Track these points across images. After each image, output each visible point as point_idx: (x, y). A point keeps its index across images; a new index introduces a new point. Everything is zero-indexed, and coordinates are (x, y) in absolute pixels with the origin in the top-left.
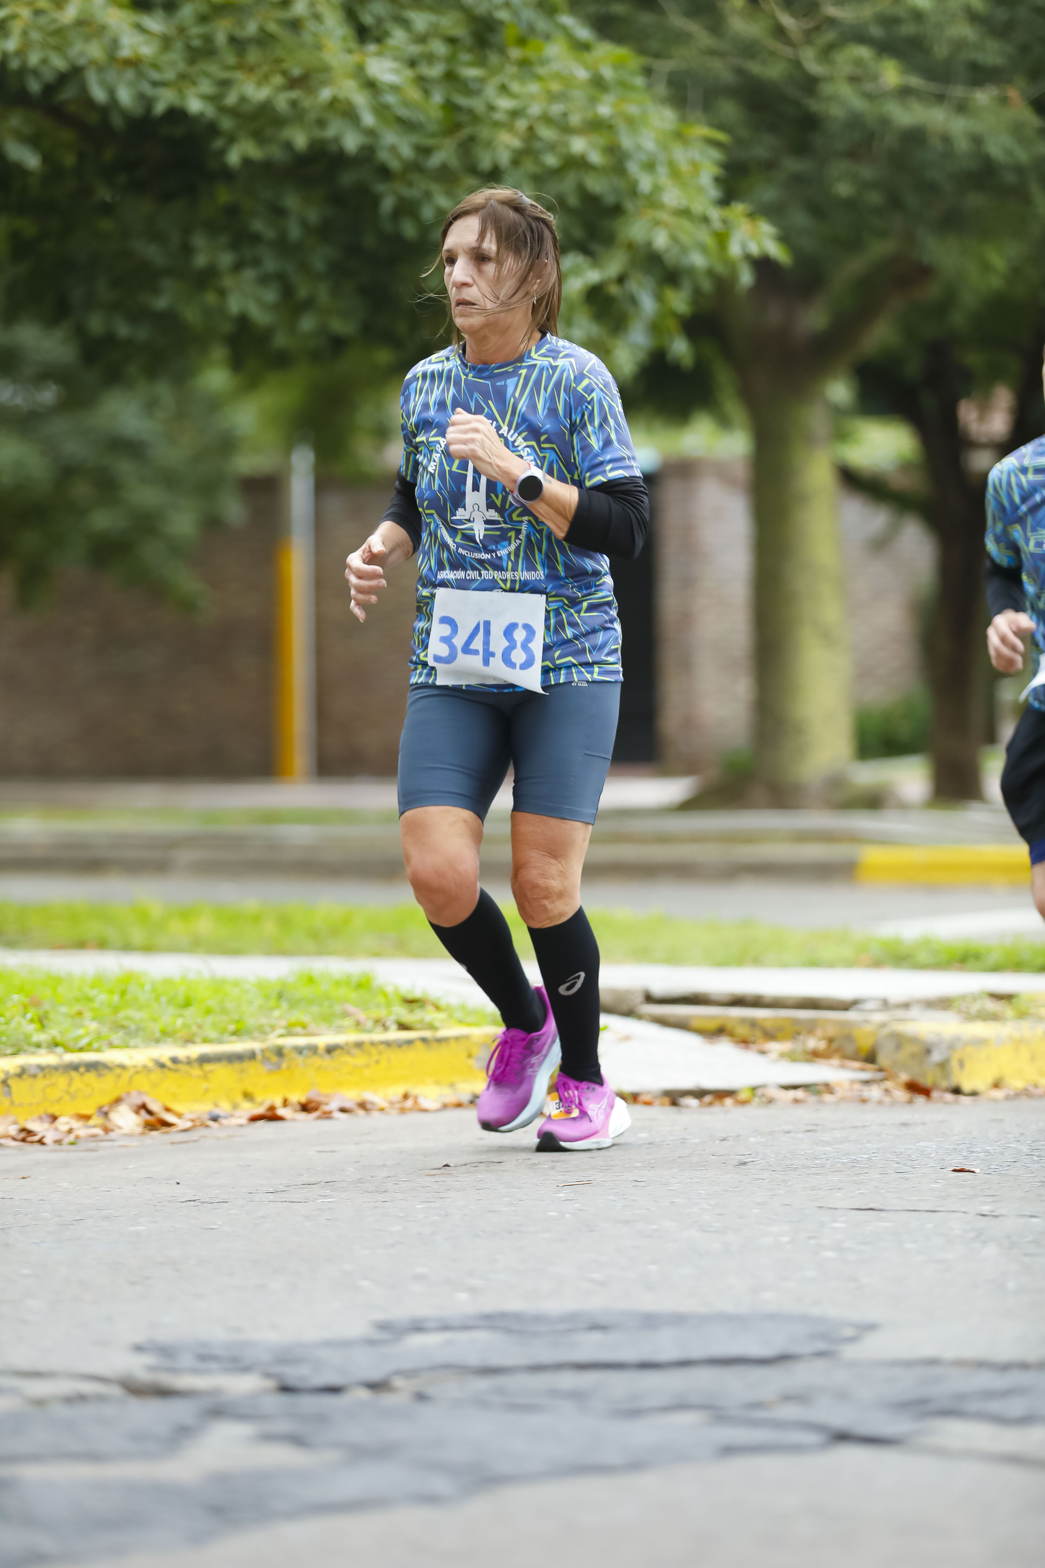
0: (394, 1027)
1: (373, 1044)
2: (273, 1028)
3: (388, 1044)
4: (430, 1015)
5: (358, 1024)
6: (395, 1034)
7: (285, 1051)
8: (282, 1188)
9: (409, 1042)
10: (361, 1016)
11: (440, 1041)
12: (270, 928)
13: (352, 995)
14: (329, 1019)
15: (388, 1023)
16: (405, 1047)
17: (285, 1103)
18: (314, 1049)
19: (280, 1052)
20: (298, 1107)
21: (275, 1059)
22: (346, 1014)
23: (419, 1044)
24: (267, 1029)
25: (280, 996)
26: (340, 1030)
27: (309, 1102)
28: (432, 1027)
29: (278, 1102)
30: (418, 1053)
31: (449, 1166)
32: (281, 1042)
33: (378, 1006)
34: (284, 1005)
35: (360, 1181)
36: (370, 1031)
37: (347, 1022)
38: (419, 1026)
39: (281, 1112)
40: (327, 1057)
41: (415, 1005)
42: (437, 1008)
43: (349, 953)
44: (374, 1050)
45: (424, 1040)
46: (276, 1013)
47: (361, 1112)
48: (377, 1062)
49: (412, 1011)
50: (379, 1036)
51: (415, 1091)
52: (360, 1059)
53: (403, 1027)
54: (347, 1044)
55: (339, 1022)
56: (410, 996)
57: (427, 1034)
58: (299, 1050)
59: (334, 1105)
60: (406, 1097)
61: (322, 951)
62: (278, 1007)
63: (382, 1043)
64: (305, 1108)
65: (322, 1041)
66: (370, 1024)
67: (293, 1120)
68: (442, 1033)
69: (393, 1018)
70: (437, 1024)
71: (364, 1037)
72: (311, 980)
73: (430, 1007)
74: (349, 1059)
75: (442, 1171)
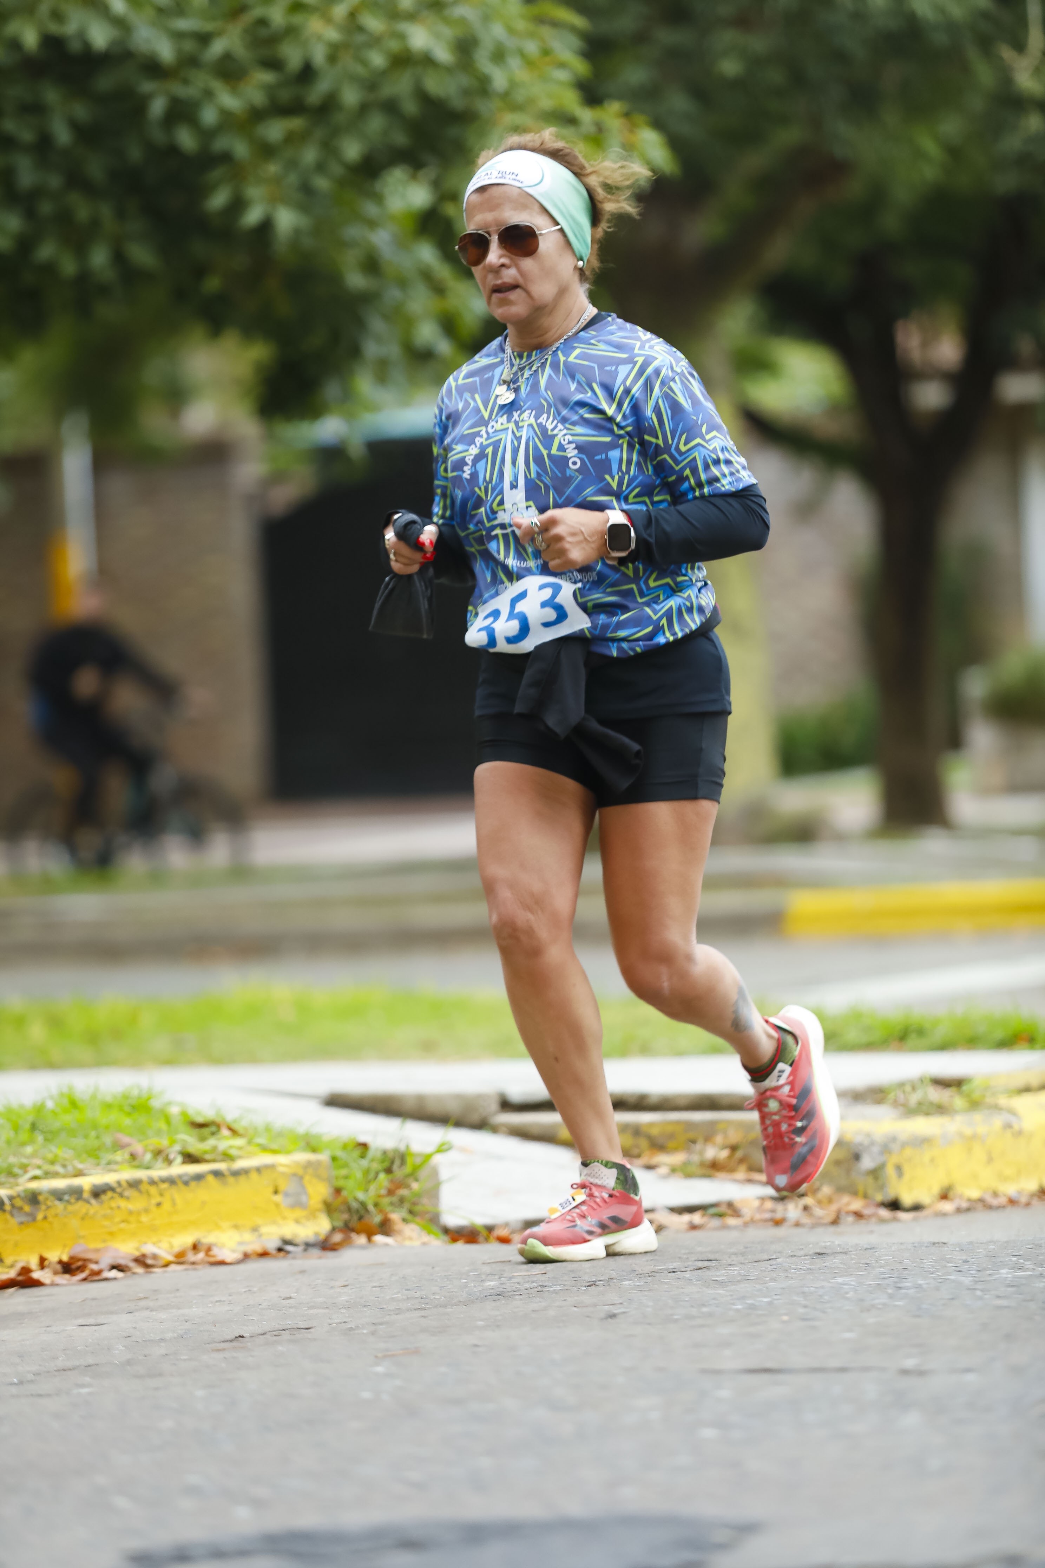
0: (179, 1159)
1: (152, 1182)
2: (24, 1168)
3: (171, 1181)
4: (225, 1142)
5: (133, 1156)
6: (179, 1169)
7: (41, 1198)
8: (30, 1377)
9: (199, 1177)
10: (138, 1148)
11: (236, 1174)
12: (37, 1032)
13: (126, 1121)
14: (94, 1154)
15: (172, 1156)
16: (193, 1184)
17: (42, 1263)
18: (77, 1193)
19: (33, 1198)
20: (59, 1268)
21: (27, 1208)
22: (119, 1146)
23: (211, 1178)
24: (16, 1170)
25: (34, 1127)
26: (110, 1165)
27: (73, 1259)
28: (227, 1157)
29: (34, 1263)
30: (211, 1190)
31: (243, 1337)
32: (34, 1185)
33: (159, 1133)
34: (40, 1138)
35: (129, 1362)
36: (148, 1168)
37: (119, 1156)
38: (207, 1157)
39: (36, 1275)
40: (93, 1201)
41: (206, 1131)
42: (233, 1132)
43: (135, 1062)
44: (153, 1190)
45: (217, 1174)
46: (29, 1150)
47: (140, 1270)
48: (159, 1204)
49: (203, 1139)
50: (160, 1172)
51: (208, 1239)
52: (136, 1202)
53: (190, 1158)
54: (119, 1183)
55: (110, 1157)
56: (200, 1120)
57: (221, 1166)
58: (58, 1195)
59: (105, 1261)
60: (195, 1247)
61: (102, 1062)
62: (32, 1141)
63: (163, 1180)
64: (68, 1268)
65: (86, 1183)
66: (148, 1156)
67: (53, 1284)
68: (240, 1164)
69: (177, 1148)
70: (233, 1152)
71: (141, 1174)
72: (74, 1104)
73: (225, 1132)
74: (122, 1203)
75: (235, 1344)
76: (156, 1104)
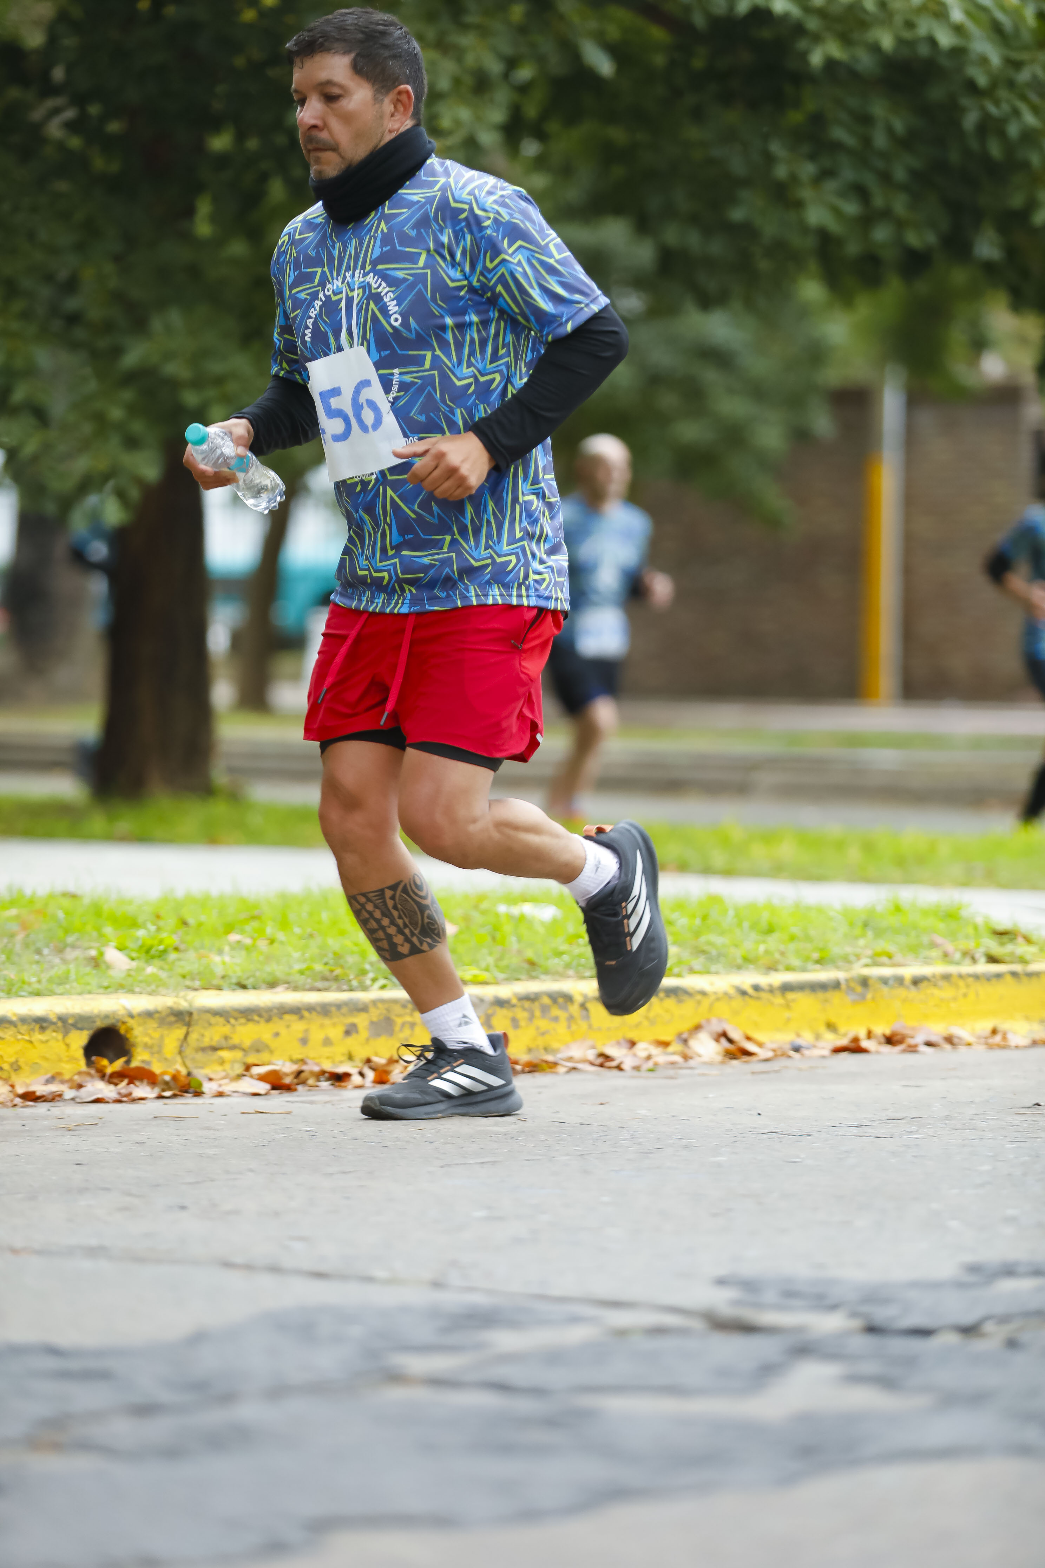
0: (983, 960)
1: (961, 976)
2: (858, 957)
3: (976, 977)
4: (1021, 948)
5: (946, 955)
6: (983, 967)
7: (871, 982)
8: (867, 1122)
9: (999, 976)
10: (949, 947)
11: (1030, 975)
12: (854, 854)
13: (940, 926)
14: (915, 950)
15: (977, 956)
16: (994, 981)
17: (870, 1035)
18: (900, 980)
19: (865, 982)
20: (883, 1040)
21: (859, 989)
22: (934, 945)
23: (1009, 978)
24: (852, 958)
25: (866, 925)
26: (927, 961)
27: (894, 1034)
28: (1023, 961)
29: (862, 1034)
30: (1007, 989)
31: (1039, 1105)
32: (866, 972)
33: (967, 937)
34: (870, 934)
35: (947, 1118)
36: (958, 963)
37: (934, 953)
38: (1007, 959)
39: (865, 1044)
40: (913, 988)
41: (1005, 938)
42: (1028, 940)
43: (936, 882)
44: (961, 983)
45: (1014, 974)
46: (862, 942)
47: (948, 1047)
48: (965, 995)
49: (1002, 944)
50: (967, 968)
51: (1003, 1026)
52: (946, 992)
53: (992, 959)
54: (934, 976)
55: (927, 953)
56: (1001, 927)
57: (1018, 968)
58: (885, 981)
59: (919, 1039)
60: (994, 1032)
61: (909, 880)
62: (863, 936)
63: (970, 975)
64: (890, 1040)
65: (908, 972)
66: (957, 956)
67: (878, 1052)
68: (1033, 967)
69: (982, 950)
70: (1028, 957)
71: (952, 969)
72: (898, 909)
73: (1020, 940)
74: (936, 992)
75: (1033, 1110)
76: (964, 913)
